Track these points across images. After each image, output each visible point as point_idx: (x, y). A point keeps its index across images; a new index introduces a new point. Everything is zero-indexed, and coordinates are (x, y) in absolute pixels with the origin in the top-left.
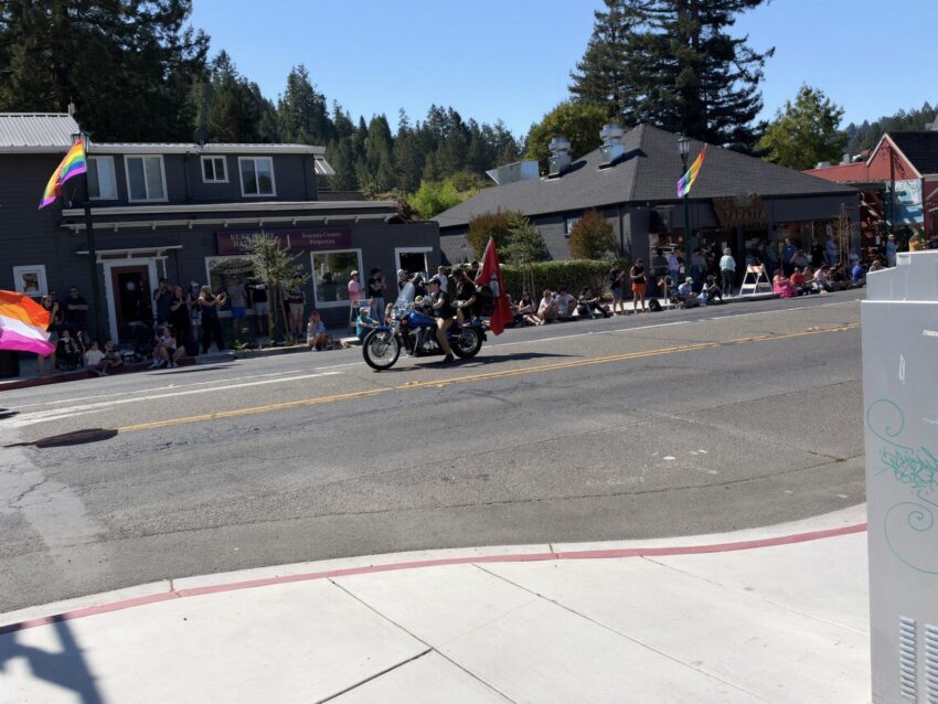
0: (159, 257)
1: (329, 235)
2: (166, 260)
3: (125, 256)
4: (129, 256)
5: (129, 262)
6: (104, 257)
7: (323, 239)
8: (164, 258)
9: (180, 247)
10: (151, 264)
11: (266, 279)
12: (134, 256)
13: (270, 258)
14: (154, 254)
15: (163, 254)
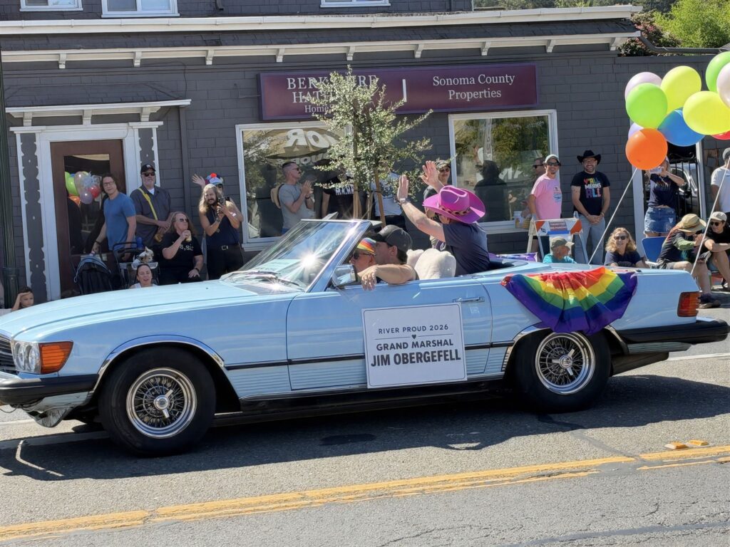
0: (145, 124)
1: (492, 80)
2: (159, 129)
3: (78, 120)
4: (87, 121)
5: (86, 132)
6: (37, 121)
7: (477, 87)
8: (155, 125)
9: (187, 102)
10: (129, 135)
11: (351, 171)
12: (97, 119)
13: (363, 126)
14: (136, 117)
15: (153, 117)
